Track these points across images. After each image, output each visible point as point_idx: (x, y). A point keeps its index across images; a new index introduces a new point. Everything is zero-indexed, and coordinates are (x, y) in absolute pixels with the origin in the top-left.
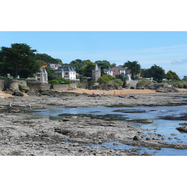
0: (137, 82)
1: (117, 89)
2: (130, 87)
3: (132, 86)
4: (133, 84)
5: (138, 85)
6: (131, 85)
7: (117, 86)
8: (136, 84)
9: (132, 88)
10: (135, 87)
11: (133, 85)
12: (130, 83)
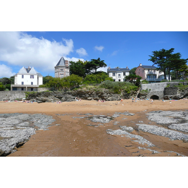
0: (165, 86)
1: (103, 99)
2: (150, 95)
3: (155, 94)
4: (156, 90)
5: (166, 91)
6: (151, 91)
7: (102, 94)
8: (163, 89)
9: (155, 97)
10: (161, 95)
11: (155, 92)
12: (150, 88)
